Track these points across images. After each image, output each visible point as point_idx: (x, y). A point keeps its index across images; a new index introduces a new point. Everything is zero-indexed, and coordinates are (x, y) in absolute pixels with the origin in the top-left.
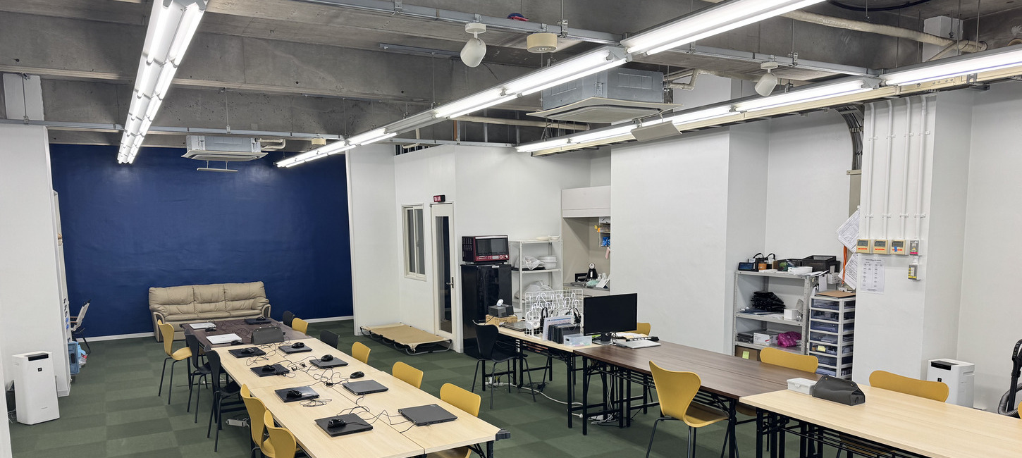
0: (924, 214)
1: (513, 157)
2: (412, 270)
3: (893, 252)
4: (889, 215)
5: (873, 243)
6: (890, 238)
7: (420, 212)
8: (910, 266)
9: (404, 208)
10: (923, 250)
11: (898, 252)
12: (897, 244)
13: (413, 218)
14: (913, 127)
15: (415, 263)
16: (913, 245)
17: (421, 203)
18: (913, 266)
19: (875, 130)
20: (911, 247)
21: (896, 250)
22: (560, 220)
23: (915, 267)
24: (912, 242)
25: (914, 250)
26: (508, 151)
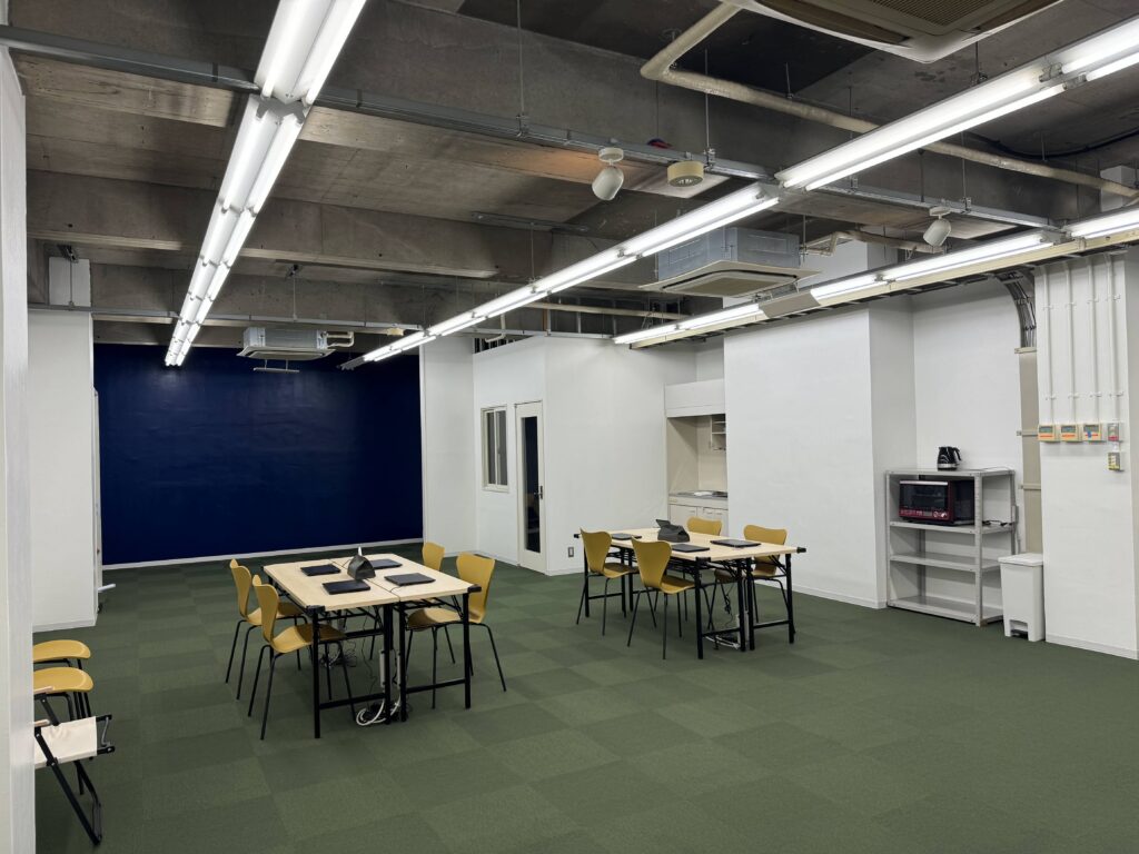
0: (1121, 391)
1: (609, 350)
2: (492, 480)
3: (1087, 438)
4: (1076, 395)
5: (1059, 429)
6: (1080, 422)
7: (502, 415)
8: (1110, 454)
9: (484, 410)
10: (1126, 434)
11: (1092, 439)
12: (1090, 428)
13: (494, 422)
14: (1098, 293)
15: (495, 472)
16: (1112, 428)
17: (502, 404)
18: (1114, 454)
19: (1050, 299)
20: (1109, 432)
21: (1089, 435)
22: (664, 421)
23: (1117, 455)
24: (1109, 426)
25: (1113, 434)
26: (604, 343)
